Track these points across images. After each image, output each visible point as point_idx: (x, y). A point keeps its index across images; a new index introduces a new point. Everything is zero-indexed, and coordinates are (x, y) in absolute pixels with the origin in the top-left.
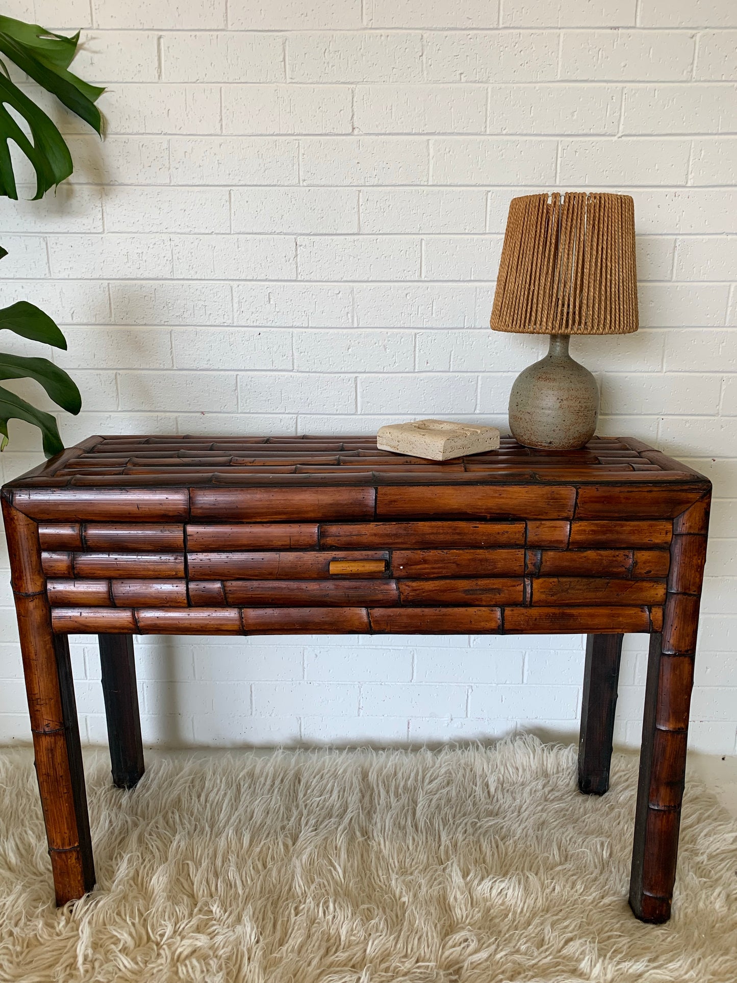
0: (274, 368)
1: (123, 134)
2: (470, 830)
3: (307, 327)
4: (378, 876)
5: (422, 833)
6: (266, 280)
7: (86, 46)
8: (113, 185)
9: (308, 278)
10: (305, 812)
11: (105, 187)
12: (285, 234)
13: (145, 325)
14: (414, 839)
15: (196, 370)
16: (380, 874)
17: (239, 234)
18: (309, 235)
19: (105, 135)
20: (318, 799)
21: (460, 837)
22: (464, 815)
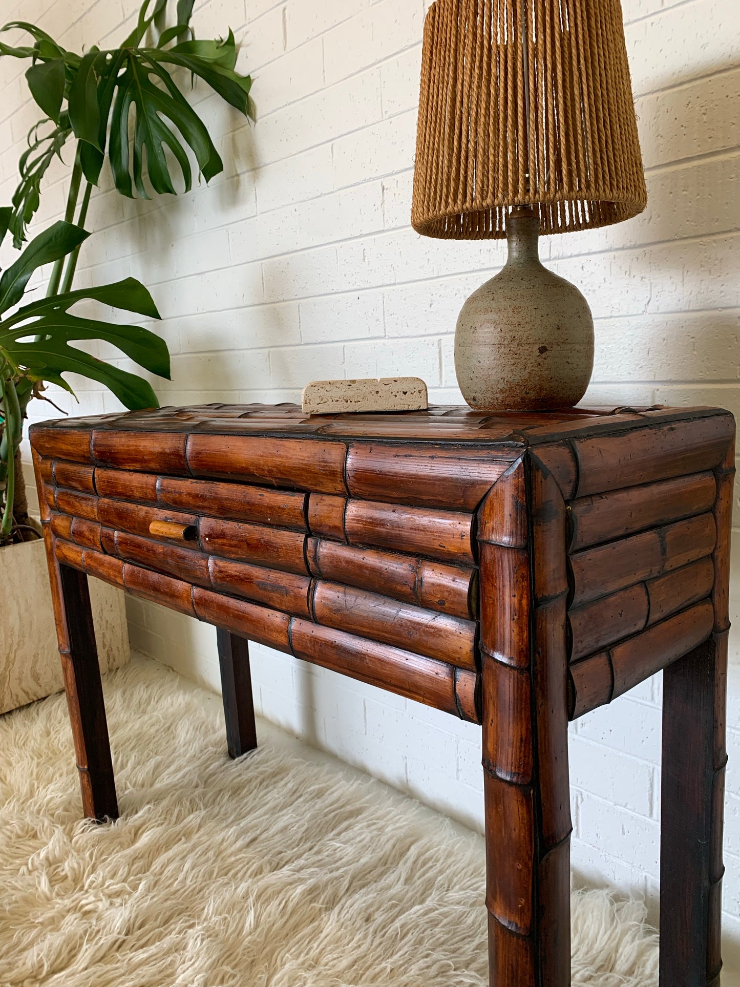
0: (369, 336)
1: (265, 116)
2: (433, 970)
3: (394, 284)
4: (289, 951)
5: (383, 936)
6: (361, 236)
7: (244, 43)
8: (260, 167)
9: (393, 226)
10: (315, 849)
11: (257, 171)
12: (374, 179)
13: (284, 301)
14: (365, 937)
15: (315, 344)
16: (293, 950)
17: (340, 190)
18: (392, 174)
19: (255, 121)
20: (338, 845)
21: (414, 969)
22: (454, 952)
